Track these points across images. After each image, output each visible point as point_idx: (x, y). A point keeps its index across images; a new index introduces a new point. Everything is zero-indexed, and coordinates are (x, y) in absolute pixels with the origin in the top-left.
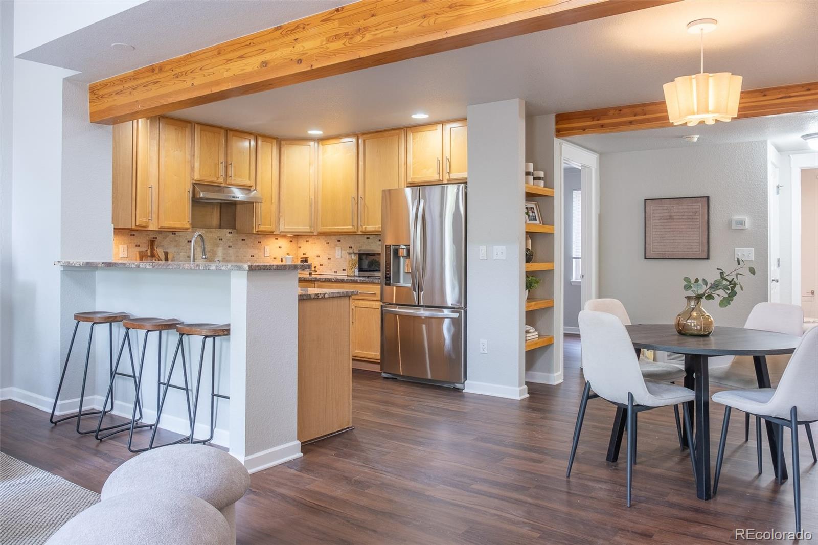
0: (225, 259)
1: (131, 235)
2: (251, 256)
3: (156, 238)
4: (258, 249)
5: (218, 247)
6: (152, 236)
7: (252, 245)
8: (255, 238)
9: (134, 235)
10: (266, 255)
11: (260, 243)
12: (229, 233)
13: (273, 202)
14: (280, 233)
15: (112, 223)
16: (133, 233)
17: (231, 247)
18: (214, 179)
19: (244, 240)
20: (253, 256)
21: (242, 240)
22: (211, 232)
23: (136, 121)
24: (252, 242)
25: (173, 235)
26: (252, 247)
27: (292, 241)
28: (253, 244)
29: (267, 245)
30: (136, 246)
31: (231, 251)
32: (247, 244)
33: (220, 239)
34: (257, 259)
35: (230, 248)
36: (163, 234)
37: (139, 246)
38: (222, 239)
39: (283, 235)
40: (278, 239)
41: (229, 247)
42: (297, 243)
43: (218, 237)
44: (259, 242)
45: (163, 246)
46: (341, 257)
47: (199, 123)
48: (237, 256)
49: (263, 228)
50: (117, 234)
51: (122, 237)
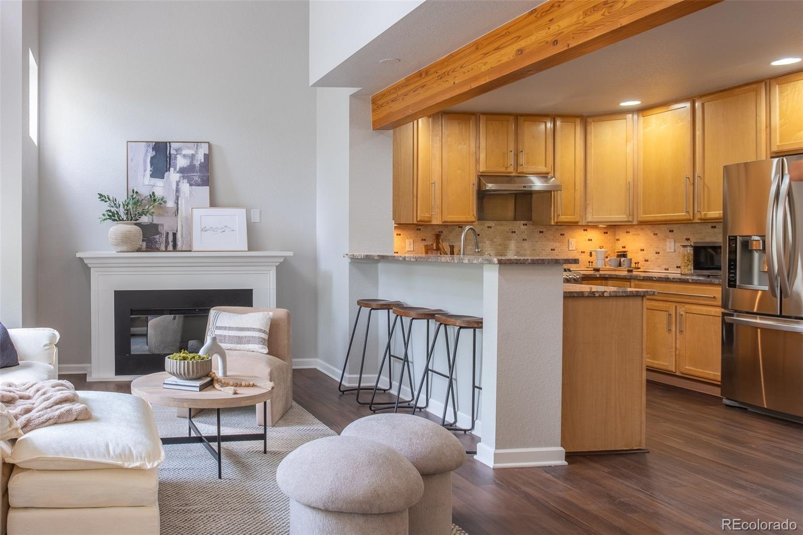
0: (518, 252)
1: (417, 230)
2: (552, 250)
3: (442, 232)
4: (560, 242)
5: (511, 240)
6: (438, 230)
7: (552, 237)
8: (556, 229)
9: (420, 229)
10: (570, 249)
11: (563, 235)
12: (524, 225)
13: (576, 188)
14: (586, 224)
15: (393, 220)
17: (526, 240)
18: (503, 170)
19: (542, 232)
20: (554, 250)
21: (540, 232)
22: (501, 225)
23: (416, 121)
24: (551, 234)
25: (460, 229)
26: (553, 240)
27: (607, 233)
28: (554, 237)
29: (572, 238)
30: (422, 240)
31: (526, 244)
32: (545, 237)
33: (512, 232)
34: (559, 252)
35: (525, 241)
36: (449, 228)
37: (425, 240)
38: (515, 232)
39: (594, 226)
40: (586, 230)
41: (523, 240)
42: (615, 235)
43: (510, 229)
44: (561, 235)
45: (449, 239)
46: (675, 251)
47: (484, 114)
48: (533, 250)
49: (563, 218)
50: (404, 229)
51: (409, 232)
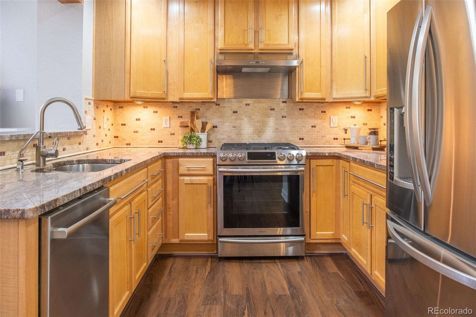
0: (278, 129)
1: (174, 107)
2: (312, 127)
3: (199, 109)
4: (321, 119)
5: (270, 117)
6: (194, 107)
7: (313, 115)
8: (318, 107)
9: (176, 107)
10: (332, 126)
11: (325, 112)
12: (283, 102)
14: (333, 101)
16: (176, 105)
17: (285, 117)
18: (243, 47)
19: (303, 109)
20: (315, 127)
21: (300, 109)
22: (260, 102)
24: (312, 111)
25: (217, 106)
26: (314, 117)
27: (371, 110)
28: (315, 114)
29: (334, 115)
30: (179, 117)
31: (285, 121)
32: (305, 114)
33: (271, 109)
34: (320, 129)
35: (284, 119)
36: (206, 106)
37: (182, 117)
38: (274, 109)
40: (350, 108)
41: (283, 117)
42: (379, 112)
43: (269, 107)
44: (322, 112)
45: (206, 116)
48: (293, 127)
49: (307, 95)
50: (160, 107)
51: (166, 109)
